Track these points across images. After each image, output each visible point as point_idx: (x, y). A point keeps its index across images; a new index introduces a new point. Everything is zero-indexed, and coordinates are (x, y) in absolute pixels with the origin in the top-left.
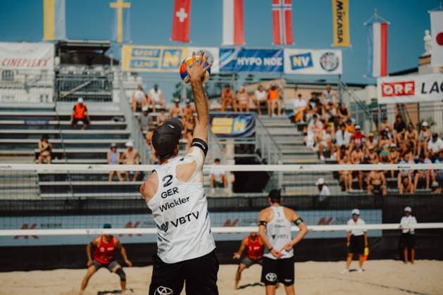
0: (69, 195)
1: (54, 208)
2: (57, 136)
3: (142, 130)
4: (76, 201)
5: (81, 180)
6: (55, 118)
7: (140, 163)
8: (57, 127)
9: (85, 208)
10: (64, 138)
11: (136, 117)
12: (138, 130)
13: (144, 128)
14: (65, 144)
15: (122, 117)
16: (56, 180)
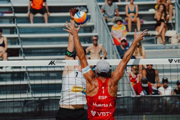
0: (28, 95)
1: (11, 111)
2: (12, 30)
3: (107, 21)
4: (36, 102)
5: (41, 78)
6: (10, 10)
7: (106, 58)
8: (13, 20)
9: (46, 110)
10: (21, 33)
11: (100, 6)
12: (102, 22)
13: (109, 19)
14: (22, 39)
15: (85, 7)
16: (13, 79)
